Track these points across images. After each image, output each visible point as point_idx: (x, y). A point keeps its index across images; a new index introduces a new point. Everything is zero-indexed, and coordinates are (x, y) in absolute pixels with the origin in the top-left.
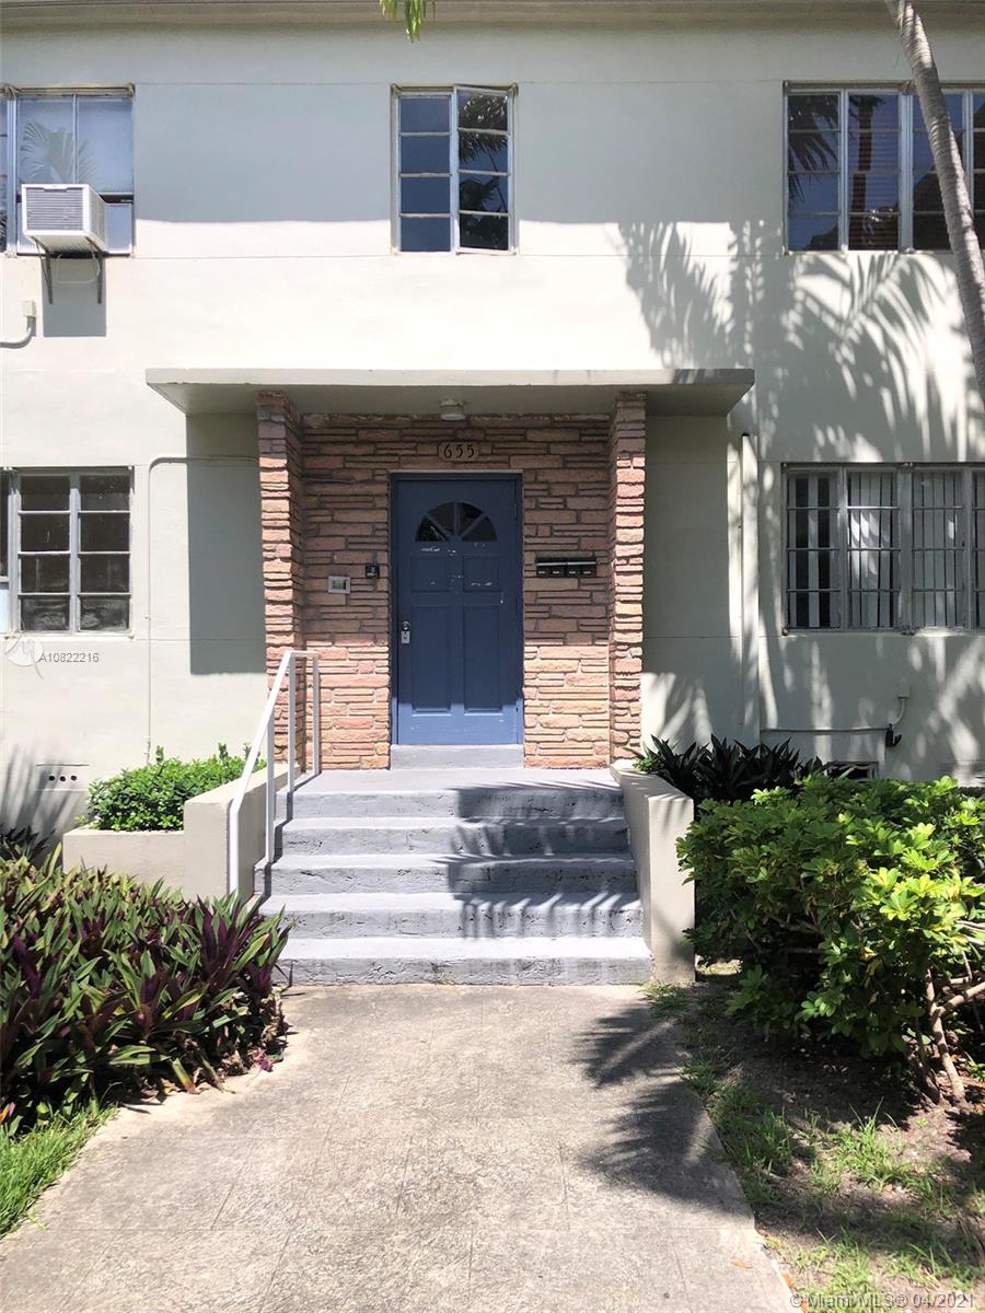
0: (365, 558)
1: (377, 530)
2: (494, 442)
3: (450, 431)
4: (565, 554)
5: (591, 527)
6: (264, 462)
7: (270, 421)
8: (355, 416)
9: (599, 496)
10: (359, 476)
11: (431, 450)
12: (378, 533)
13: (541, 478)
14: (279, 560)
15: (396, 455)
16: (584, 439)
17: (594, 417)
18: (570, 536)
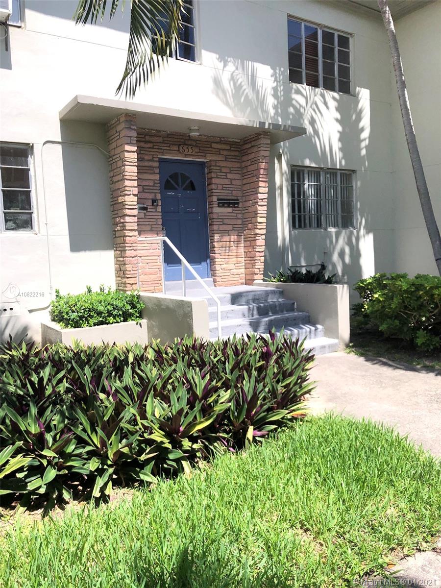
0: (151, 196)
1: (156, 183)
2: (200, 147)
3: (182, 140)
4: (228, 198)
5: (236, 187)
6: (127, 148)
7: (130, 128)
8: (144, 129)
9: (238, 173)
10: (146, 158)
11: (176, 148)
12: (156, 185)
13: (217, 165)
14: (132, 195)
15: (161, 149)
16: (232, 149)
17: (235, 140)
18: (228, 190)
